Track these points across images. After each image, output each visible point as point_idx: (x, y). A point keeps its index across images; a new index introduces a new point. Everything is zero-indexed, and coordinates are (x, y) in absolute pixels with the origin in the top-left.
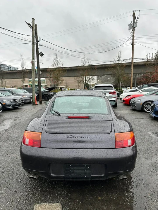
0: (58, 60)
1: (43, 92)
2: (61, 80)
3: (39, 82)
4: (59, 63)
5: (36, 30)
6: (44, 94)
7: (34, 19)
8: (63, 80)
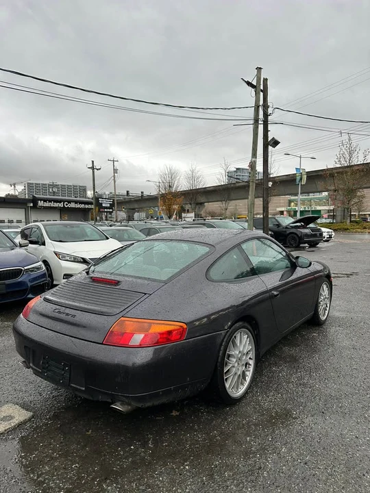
0: (354, 144)
1: (286, 228)
2: (359, 197)
3: (265, 205)
4: (356, 153)
5: (265, 91)
6: (288, 232)
7: (260, 68)
8: (363, 197)
